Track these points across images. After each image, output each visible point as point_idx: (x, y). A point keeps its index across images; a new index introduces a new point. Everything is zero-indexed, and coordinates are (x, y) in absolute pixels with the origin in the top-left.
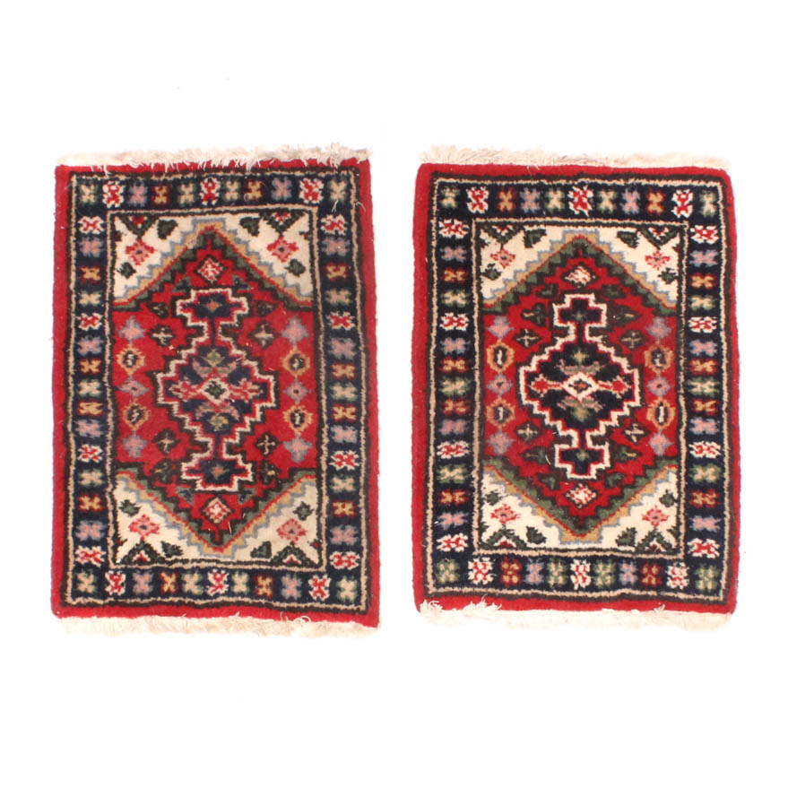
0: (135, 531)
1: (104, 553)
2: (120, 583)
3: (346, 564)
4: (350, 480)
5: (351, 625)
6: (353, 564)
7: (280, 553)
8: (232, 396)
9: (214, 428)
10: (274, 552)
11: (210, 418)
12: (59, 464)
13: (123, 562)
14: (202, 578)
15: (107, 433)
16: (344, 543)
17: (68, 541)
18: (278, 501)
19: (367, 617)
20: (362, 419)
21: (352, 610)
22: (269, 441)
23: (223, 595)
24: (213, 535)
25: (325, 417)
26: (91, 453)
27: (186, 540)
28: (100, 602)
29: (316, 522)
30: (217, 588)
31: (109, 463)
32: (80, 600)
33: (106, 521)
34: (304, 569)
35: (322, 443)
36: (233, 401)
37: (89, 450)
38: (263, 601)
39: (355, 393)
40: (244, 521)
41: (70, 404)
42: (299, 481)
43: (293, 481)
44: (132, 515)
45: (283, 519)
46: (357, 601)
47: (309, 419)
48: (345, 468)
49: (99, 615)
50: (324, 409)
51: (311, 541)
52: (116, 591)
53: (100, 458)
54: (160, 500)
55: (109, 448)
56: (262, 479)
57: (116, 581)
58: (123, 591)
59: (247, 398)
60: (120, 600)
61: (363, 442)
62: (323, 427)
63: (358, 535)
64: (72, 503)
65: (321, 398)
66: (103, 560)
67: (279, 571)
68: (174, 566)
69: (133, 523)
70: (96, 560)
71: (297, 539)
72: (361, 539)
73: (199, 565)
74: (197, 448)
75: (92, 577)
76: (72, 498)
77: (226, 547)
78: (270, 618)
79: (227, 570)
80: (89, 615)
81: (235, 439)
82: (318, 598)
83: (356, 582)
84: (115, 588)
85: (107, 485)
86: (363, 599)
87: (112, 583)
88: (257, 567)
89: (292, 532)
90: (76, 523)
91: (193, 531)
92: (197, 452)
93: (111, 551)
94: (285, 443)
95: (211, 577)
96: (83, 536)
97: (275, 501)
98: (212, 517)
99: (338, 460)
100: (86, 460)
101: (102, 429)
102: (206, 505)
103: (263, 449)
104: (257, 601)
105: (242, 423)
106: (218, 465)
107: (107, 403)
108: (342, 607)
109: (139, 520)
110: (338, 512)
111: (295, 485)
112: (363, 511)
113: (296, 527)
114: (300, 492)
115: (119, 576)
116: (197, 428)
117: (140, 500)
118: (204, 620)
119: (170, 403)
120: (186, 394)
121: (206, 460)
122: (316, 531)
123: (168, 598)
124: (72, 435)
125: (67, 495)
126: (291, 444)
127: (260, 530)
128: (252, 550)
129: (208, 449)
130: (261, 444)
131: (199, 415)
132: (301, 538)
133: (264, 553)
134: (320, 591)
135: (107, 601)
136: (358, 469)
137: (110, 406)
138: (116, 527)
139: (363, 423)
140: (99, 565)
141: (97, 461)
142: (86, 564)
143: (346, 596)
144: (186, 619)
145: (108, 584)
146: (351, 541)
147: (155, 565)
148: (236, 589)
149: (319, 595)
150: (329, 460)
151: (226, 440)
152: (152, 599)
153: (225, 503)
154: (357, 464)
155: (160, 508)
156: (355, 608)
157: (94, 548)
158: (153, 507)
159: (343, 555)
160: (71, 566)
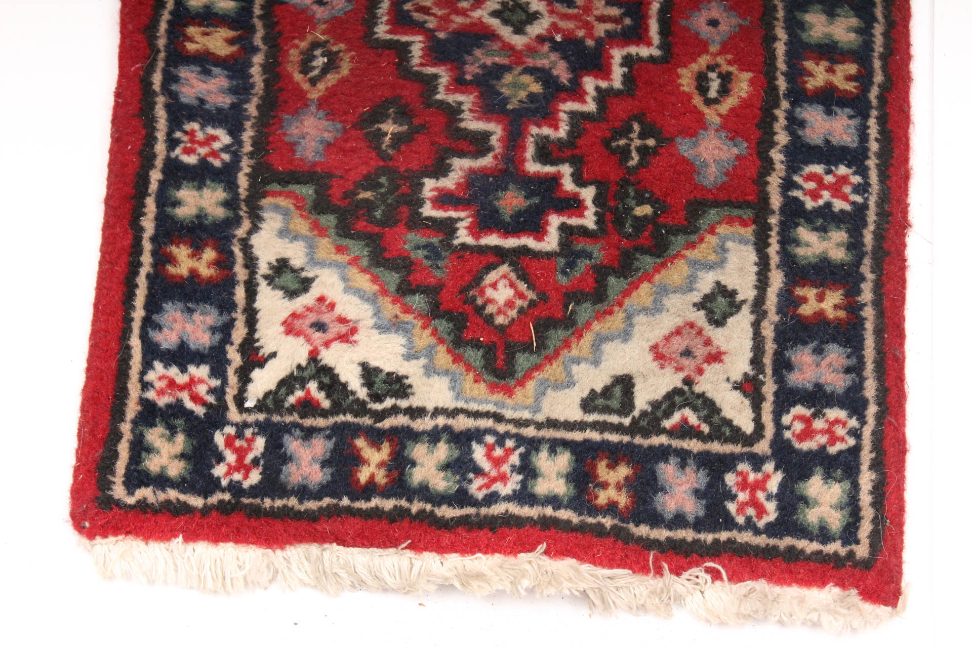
0: (298, 334)
1: (216, 383)
2: (250, 457)
3: (823, 439)
4: (839, 236)
5: (830, 594)
6: (842, 439)
7: (655, 405)
8: (554, 26)
9: (506, 100)
10: (642, 400)
11: (499, 78)
12: (124, 165)
13: (260, 406)
14: (456, 453)
15: (248, 101)
16: (818, 387)
17: (129, 348)
18: (657, 277)
19: (871, 578)
20: (874, 93)
21: (836, 554)
22: (642, 136)
23: (508, 499)
24: (489, 352)
25: (782, 84)
26: (202, 144)
27: (423, 361)
28: (197, 502)
29: (750, 332)
30: (494, 480)
31: (247, 170)
32: (145, 493)
33: (227, 306)
34: (716, 447)
35: (773, 144)
36: (558, 38)
37: (200, 136)
38: (608, 522)
39: (858, 31)
40: (569, 322)
41: (163, 26)
42: (712, 231)
43: (695, 230)
44: (292, 294)
45: (667, 323)
46: (849, 534)
47: (743, 86)
48: (828, 205)
49: (191, 536)
50: (781, 65)
51: (737, 376)
52: (237, 477)
53: (226, 157)
54: (365, 262)
55: (248, 135)
56: (619, 222)
57: (241, 453)
58: (255, 477)
59: (590, 34)
60: (246, 501)
61: (874, 146)
62: (777, 105)
63: (856, 369)
64: (146, 259)
65: (775, 39)
66: (211, 399)
67: (651, 448)
68: (387, 423)
69: (294, 315)
70: (195, 398)
71: (700, 371)
72: (862, 380)
73: (450, 422)
74: (463, 145)
75: (180, 438)
76: (147, 246)
77: (521, 383)
78: (622, 565)
79: (520, 440)
80: (165, 535)
81: (556, 128)
82: (749, 520)
83: (847, 485)
84: (237, 469)
85: (238, 221)
86: (865, 529)
87: (231, 457)
88: (594, 436)
89: (687, 353)
90: (153, 306)
91: (441, 341)
92: (462, 154)
93: (233, 379)
94: (679, 139)
95: (479, 453)
96: (167, 339)
97: (648, 277)
98: (490, 309)
99: (811, 185)
100: (191, 160)
101: (233, 91)
102: (477, 280)
103: (625, 153)
104: (591, 520)
105: (577, 93)
106: (511, 186)
107: (252, 29)
108: (810, 547)
109: (309, 309)
110: (806, 310)
111: (702, 240)
112: (869, 313)
113: (699, 341)
114: (712, 257)
115: (250, 441)
116: (467, 100)
117: (314, 261)
118: (454, 559)
119: (405, 38)
120: (445, 19)
121: (484, 173)
122: (749, 355)
123: (368, 499)
124: (161, 100)
125: (138, 240)
126: (695, 145)
127: (607, 347)
128: (585, 394)
129: (490, 149)
130: (622, 142)
131: (471, 70)
132: (711, 370)
133: (615, 403)
134: (754, 503)
135: (214, 499)
136: (861, 209)
137: (258, 39)
138: (252, 321)
139: (875, 102)
140: (200, 411)
141: (217, 163)
142: (169, 406)
143: (821, 520)
144: (409, 554)
145: (220, 458)
146: (838, 382)
147: (341, 418)
148: (541, 488)
149: (751, 511)
150: (788, 185)
151: (534, 130)
152: (327, 501)
153: (523, 277)
154: (858, 199)
155: (364, 281)
156: (843, 552)
157: (192, 369)
158: (344, 279)
159: (815, 415)
160: (132, 409)
